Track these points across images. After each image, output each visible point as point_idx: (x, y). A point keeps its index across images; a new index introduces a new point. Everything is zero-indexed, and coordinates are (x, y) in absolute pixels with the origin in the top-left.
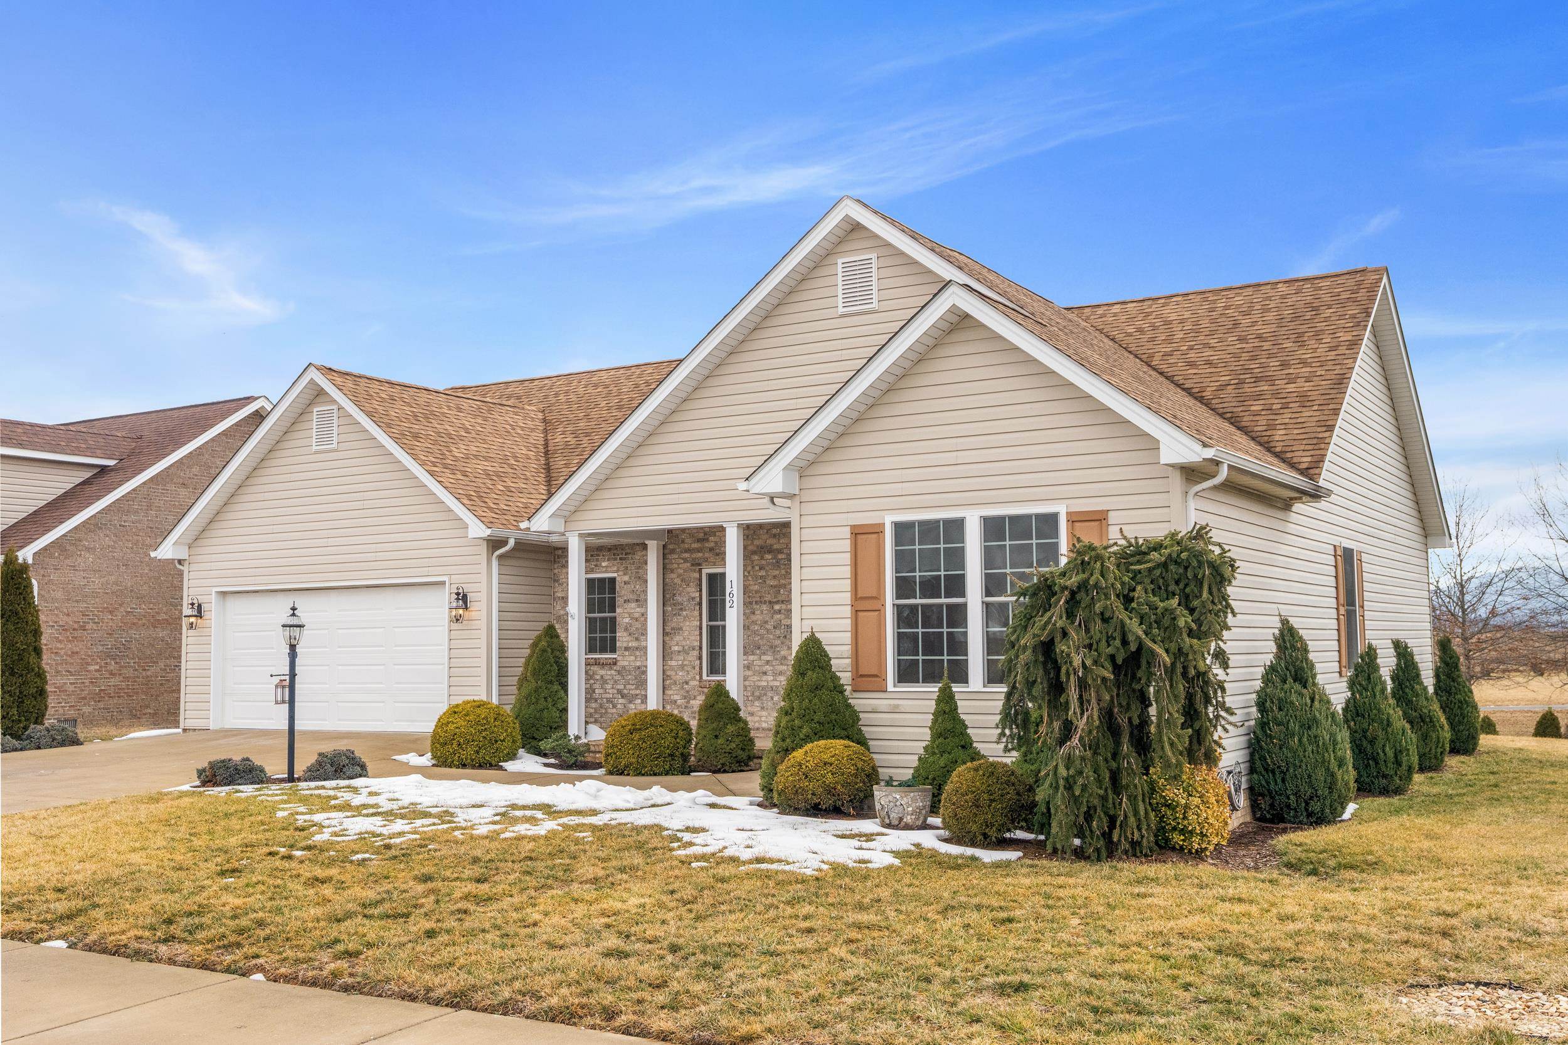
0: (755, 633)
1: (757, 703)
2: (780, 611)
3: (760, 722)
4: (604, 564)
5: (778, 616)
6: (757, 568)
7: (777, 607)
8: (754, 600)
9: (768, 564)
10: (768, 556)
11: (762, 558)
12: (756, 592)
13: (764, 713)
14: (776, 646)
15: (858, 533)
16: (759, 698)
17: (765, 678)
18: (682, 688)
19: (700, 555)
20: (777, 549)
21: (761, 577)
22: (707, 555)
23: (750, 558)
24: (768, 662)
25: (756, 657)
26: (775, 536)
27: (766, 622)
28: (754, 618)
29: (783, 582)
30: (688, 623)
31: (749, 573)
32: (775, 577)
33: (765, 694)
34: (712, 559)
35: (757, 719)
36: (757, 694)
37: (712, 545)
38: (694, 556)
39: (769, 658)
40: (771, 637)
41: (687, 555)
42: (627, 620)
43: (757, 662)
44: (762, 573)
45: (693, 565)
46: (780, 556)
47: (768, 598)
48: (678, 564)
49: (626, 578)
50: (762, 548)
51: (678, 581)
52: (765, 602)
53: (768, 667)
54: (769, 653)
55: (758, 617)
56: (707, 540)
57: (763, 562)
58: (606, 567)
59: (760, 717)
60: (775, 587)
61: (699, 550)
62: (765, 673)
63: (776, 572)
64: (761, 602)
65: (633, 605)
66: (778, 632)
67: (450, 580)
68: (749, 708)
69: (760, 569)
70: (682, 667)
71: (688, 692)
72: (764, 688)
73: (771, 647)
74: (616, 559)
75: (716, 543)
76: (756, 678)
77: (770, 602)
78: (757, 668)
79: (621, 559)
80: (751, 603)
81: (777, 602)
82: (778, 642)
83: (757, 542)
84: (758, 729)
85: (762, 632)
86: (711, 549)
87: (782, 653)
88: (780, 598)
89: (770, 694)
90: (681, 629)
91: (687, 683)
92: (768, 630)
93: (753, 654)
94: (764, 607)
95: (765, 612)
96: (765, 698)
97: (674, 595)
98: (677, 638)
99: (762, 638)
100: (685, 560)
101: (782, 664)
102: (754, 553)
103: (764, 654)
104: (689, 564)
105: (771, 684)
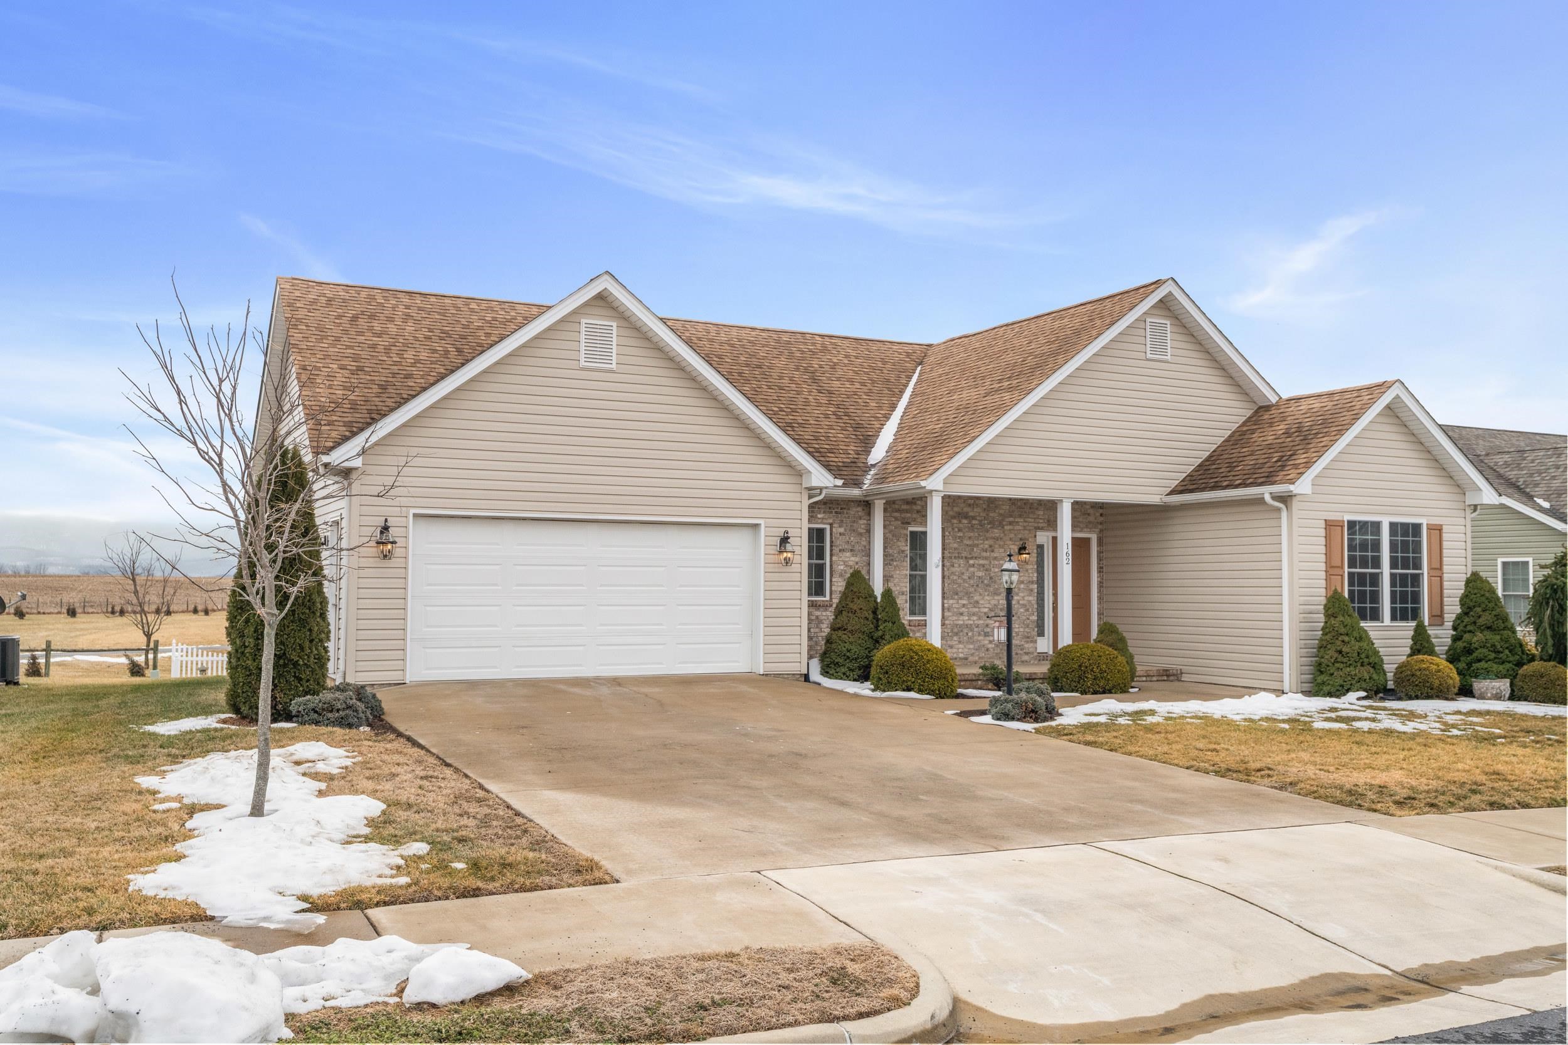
0: (954, 582)
1: (955, 638)
3: (957, 653)
4: (819, 516)
5: (972, 569)
6: (956, 530)
7: (971, 562)
8: (954, 555)
10: (965, 521)
11: (960, 522)
12: (955, 549)
14: (970, 593)
15: (1329, 525)
16: (956, 634)
17: (961, 618)
19: (909, 515)
21: (959, 537)
22: (914, 516)
24: (964, 605)
25: (954, 601)
26: (970, 505)
27: (963, 574)
28: (953, 569)
29: (976, 542)
30: (898, 572)
31: (949, 533)
32: (970, 538)
33: (962, 631)
34: (919, 520)
35: (955, 650)
36: (956, 630)
37: (919, 508)
38: (904, 516)
39: (964, 602)
40: (967, 585)
41: (897, 514)
42: (842, 567)
43: (957, 606)
44: (961, 534)
45: (903, 523)
46: (974, 522)
47: (964, 554)
48: (890, 522)
49: (842, 530)
50: (960, 514)
51: (889, 536)
52: (962, 558)
53: (964, 610)
54: (965, 598)
55: (956, 569)
56: (915, 504)
57: (961, 525)
58: (823, 519)
59: (958, 649)
60: (970, 546)
61: (907, 511)
62: (962, 614)
63: (972, 534)
64: (959, 557)
65: (848, 554)
66: (972, 582)
67: (765, 523)
68: (949, 642)
69: (959, 531)
72: (961, 626)
73: (967, 593)
74: (831, 512)
75: (923, 507)
76: (955, 618)
77: (966, 558)
78: (955, 610)
79: (836, 513)
80: (951, 558)
81: (972, 558)
82: (972, 590)
83: (956, 509)
84: (956, 659)
85: (960, 581)
86: (918, 512)
87: (975, 598)
88: (974, 555)
89: (965, 631)
90: (892, 577)
92: (964, 580)
93: (953, 599)
94: (962, 561)
95: (962, 565)
96: (961, 634)
97: (886, 547)
99: (960, 586)
100: (896, 519)
101: (975, 607)
102: (954, 517)
103: (961, 599)
104: (899, 523)
105: (966, 622)
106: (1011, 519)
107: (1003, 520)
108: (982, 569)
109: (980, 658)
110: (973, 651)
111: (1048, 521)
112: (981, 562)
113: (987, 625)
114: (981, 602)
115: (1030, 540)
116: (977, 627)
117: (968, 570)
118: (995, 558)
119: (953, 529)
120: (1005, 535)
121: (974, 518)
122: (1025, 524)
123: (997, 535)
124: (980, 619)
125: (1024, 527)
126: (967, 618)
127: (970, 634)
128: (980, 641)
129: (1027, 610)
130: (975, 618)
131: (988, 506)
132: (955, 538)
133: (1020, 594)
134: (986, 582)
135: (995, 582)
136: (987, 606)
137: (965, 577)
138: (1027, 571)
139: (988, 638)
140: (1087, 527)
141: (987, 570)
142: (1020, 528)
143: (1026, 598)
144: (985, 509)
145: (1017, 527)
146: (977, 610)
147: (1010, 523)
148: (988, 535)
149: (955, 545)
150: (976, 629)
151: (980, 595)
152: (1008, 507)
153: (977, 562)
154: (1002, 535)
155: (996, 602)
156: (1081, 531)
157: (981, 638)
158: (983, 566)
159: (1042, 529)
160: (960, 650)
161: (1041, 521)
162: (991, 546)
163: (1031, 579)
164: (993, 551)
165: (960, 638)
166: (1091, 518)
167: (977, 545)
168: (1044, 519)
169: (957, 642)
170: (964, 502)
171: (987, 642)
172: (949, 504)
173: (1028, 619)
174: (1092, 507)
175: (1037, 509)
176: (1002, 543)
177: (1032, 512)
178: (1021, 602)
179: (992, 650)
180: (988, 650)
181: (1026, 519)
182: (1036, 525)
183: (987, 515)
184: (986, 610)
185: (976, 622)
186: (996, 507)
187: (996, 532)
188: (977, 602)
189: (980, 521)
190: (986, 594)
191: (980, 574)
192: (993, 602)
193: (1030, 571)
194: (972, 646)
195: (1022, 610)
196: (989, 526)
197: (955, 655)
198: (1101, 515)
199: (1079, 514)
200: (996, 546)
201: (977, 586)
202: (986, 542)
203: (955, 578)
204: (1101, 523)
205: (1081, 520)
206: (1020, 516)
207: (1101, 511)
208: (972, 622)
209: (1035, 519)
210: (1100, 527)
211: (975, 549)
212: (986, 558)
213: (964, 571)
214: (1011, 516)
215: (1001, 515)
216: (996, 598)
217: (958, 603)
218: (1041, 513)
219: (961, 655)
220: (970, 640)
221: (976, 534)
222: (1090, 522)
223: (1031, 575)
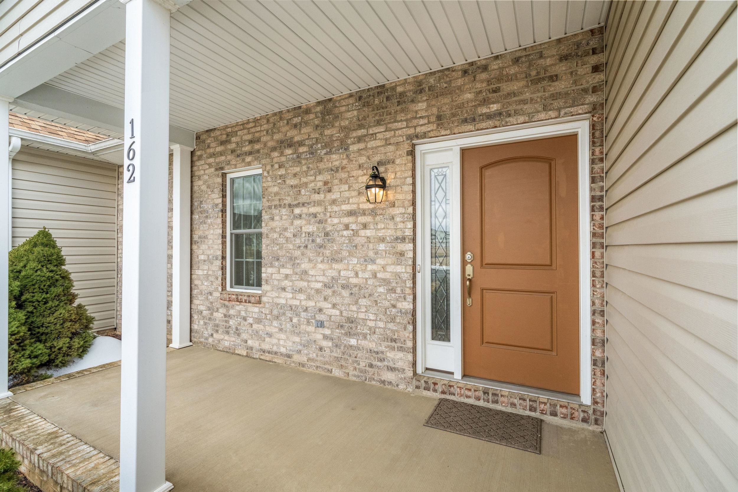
1: (275, 323)
2: (300, 216)
3: (278, 345)
6: (276, 166)
7: (297, 211)
9: (288, 161)
10: (289, 151)
11: (282, 154)
12: (276, 194)
13: (283, 336)
14: (296, 258)
16: (277, 318)
17: (283, 295)
18: (207, 299)
19: (223, 158)
20: (298, 142)
21: (281, 176)
22: (229, 157)
23: (270, 155)
24: (287, 276)
26: (295, 126)
27: (286, 229)
29: (304, 180)
30: (212, 232)
31: (268, 173)
32: (295, 175)
33: (284, 314)
34: (233, 162)
35: (275, 341)
36: (275, 312)
38: (217, 160)
39: (288, 271)
40: (291, 247)
41: (211, 160)
44: (282, 172)
45: (216, 170)
46: (302, 149)
47: (288, 200)
48: (204, 170)
50: (282, 142)
51: (204, 187)
53: (287, 283)
54: (288, 266)
57: (283, 159)
59: (279, 340)
61: (221, 154)
62: (284, 289)
63: (297, 169)
64: (280, 205)
66: (298, 241)
68: (268, 328)
69: (280, 167)
70: (207, 276)
71: (212, 303)
72: (282, 307)
76: (275, 294)
77: (290, 205)
78: (276, 283)
80: (270, 207)
81: (297, 205)
82: (298, 253)
83: (277, 137)
84: (276, 353)
86: (233, 151)
87: (303, 266)
88: (301, 200)
89: (289, 314)
90: (205, 237)
91: (211, 294)
92: (287, 239)
93: (272, 266)
94: (284, 211)
95: (284, 217)
96: (283, 318)
97: (201, 202)
98: (204, 247)
99: (281, 248)
100: (211, 165)
101: (302, 279)
102: (274, 149)
103: (283, 266)
104: (213, 170)
105: (291, 302)
106: (361, 132)
107: (347, 137)
108: (313, 220)
109: (309, 360)
110: (300, 347)
111: (439, 118)
112: (313, 210)
113: (320, 310)
114: (311, 272)
115: (398, 161)
116: (306, 310)
117: (292, 224)
118: (334, 202)
119: (272, 166)
120: (350, 161)
121: (301, 144)
122: (388, 135)
123: (337, 163)
124: (309, 298)
125: (386, 140)
126: (291, 296)
127: (295, 320)
128: (308, 333)
129: (393, 290)
130: (302, 296)
131: (323, 120)
132: (274, 178)
133: (379, 261)
134: (318, 240)
135: (333, 241)
136: (321, 278)
137: (289, 235)
138: (393, 218)
139: (321, 330)
140: (545, 108)
141: (320, 222)
142: (378, 143)
143: (390, 269)
144: (317, 126)
145: (372, 144)
146: (305, 284)
147: (360, 139)
148: (321, 166)
149: (276, 189)
150: (303, 314)
151: (310, 261)
152: (355, 113)
153: (305, 210)
154: (345, 162)
155: (334, 274)
156: (530, 120)
157: (311, 329)
158: (315, 215)
159: (425, 135)
160: (282, 342)
161: (422, 122)
162: (326, 183)
163: (399, 234)
164: (330, 191)
165: (281, 324)
166: (561, 86)
167: (306, 184)
168: (428, 117)
169: (277, 330)
170: (288, 123)
171: (319, 337)
172: (267, 132)
173: (394, 306)
174: (564, 58)
175: (413, 101)
176: (343, 175)
177: (402, 111)
178: (379, 275)
179: (328, 350)
180: (321, 349)
181: (389, 126)
182: (411, 131)
183: (321, 134)
184: (319, 286)
185: (303, 303)
186: (336, 117)
187: (336, 159)
188: (305, 272)
189: (311, 146)
190: (320, 259)
191: (310, 228)
192: (331, 273)
193: (398, 219)
194: (297, 339)
195: (381, 290)
196: (324, 151)
197: (275, 349)
198: (596, 69)
199: (522, 83)
200: (336, 181)
201: (306, 247)
202: (319, 178)
203: (276, 236)
204: (595, 90)
205: (527, 95)
206: (378, 123)
207: (593, 60)
208: (298, 302)
209: (406, 120)
210: (591, 98)
211: (303, 191)
212: (319, 203)
213: (287, 225)
214: (361, 127)
215: (342, 129)
216: (335, 266)
217: (279, 272)
218: (422, 106)
219: (283, 350)
220: (296, 330)
221: (305, 168)
222: (554, 97)
223: (401, 226)
